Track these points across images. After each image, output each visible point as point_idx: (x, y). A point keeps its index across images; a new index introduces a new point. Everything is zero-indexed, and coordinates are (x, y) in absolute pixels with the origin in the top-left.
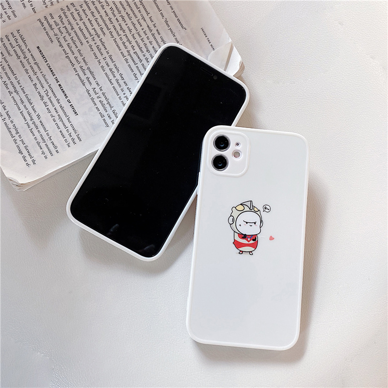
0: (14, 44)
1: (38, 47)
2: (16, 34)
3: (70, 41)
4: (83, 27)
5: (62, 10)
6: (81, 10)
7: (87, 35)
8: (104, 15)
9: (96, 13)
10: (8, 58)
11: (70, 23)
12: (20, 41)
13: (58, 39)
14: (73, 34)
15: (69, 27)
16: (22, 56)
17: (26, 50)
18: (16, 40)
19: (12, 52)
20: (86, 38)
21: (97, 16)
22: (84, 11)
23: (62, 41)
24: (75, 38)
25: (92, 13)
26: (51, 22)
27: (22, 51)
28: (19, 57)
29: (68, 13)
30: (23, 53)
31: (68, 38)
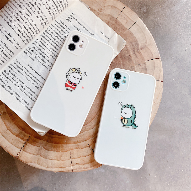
0: (16, 67)
1: (28, 65)
2: (15, 62)
3: (42, 58)
4: (46, 49)
5: (33, 43)
6: (42, 41)
7: (49, 52)
8: (54, 40)
9: (50, 41)
10: (16, 75)
11: (39, 49)
12: (18, 65)
13: (36, 58)
14: (43, 54)
15: (40, 51)
16: (22, 72)
17: (23, 68)
18: (17, 65)
19: (17, 72)
20: (49, 54)
21: (51, 42)
22: (44, 41)
23: (38, 58)
24: (44, 55)
25: (48, 41)
26: (30, 51)
27: (21, 69)
28: (21, 73)
29: (37, 44)
30: (22, 70)
31: (41, 56)
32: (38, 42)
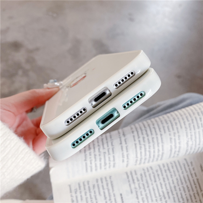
32: (151, 172)
